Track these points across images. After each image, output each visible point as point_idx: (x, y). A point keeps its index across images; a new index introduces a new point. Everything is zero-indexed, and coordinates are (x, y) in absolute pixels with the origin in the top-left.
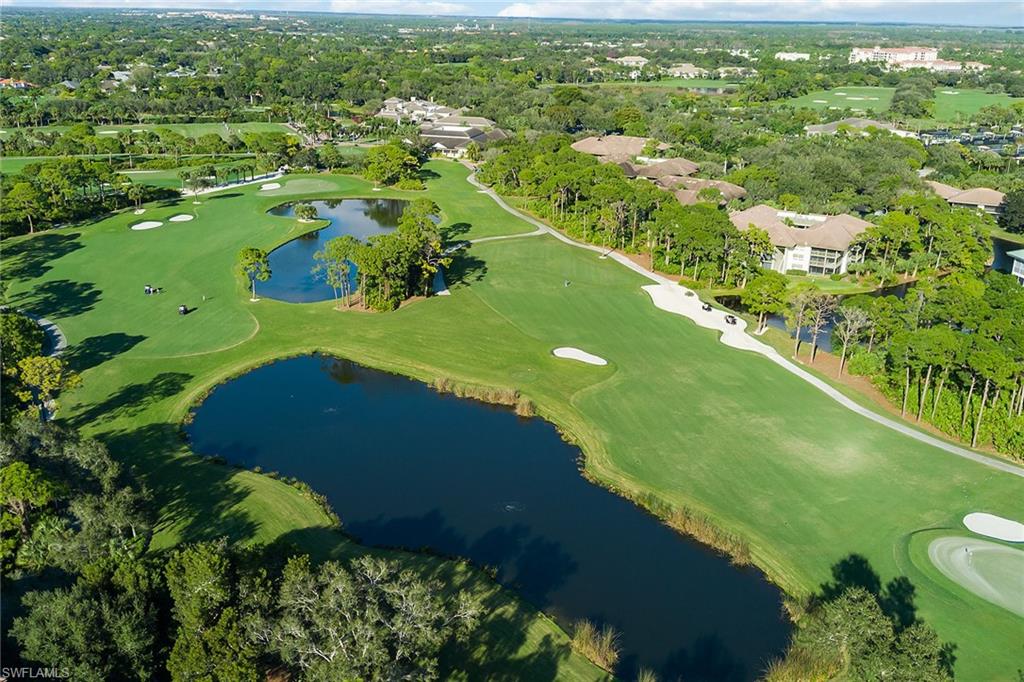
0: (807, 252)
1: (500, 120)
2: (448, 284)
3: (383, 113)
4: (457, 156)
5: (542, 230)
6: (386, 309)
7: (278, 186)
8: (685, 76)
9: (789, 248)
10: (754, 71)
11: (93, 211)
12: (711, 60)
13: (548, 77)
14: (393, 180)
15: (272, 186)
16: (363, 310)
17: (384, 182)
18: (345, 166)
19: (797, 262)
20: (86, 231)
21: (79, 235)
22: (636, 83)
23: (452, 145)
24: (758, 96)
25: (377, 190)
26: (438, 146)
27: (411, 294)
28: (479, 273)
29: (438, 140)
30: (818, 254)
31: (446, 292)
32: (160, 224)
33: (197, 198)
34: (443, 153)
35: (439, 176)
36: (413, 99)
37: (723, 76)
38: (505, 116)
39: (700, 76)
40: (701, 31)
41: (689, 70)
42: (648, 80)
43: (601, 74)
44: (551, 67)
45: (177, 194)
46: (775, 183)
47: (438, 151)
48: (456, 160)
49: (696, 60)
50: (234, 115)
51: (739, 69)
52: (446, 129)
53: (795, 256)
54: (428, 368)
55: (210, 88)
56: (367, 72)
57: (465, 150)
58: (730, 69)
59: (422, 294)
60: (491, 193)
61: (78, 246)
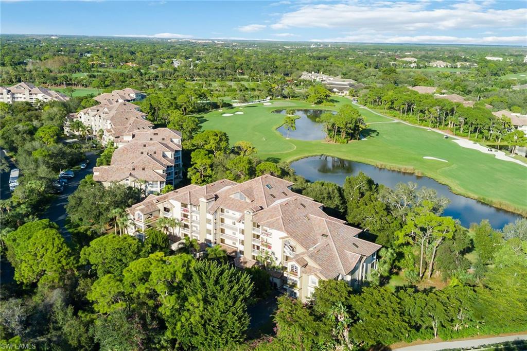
1: (359, 80)
2: (365, 137)
3: (302, 78)
4: (344, 94)
5: (396, 121)
6: (344, 143)
7: (270, 104)
8: (439, 66)
10: (475, 64)
13: (370, 66)
14: (320, 103)
15: (267, 103)
16: (334, 143)
17: (315, 103)
18: (296, 97)
20: (205, 116)
22: (415, 69)
23: (341, 90)
25: (313, 106)
26: (335, 90)
27: (351, 139)
29: (335, 87)
31: (366, 139)
32: (232, 115)
33: (241, 107)
34: (337, 93)
36: (313, 73)
37: (459, 66)
38: (362, 79)
39: (447, 66)
41: (440, 64)
42: (420, 68)
43: (396, 65)
44: (371, 61)
45: (231, 105)
46: (506, 104)
47: (334, 92)
48: (343, 96)
50: (235, 79)
51: (467, 63)
52: (337, 83)
54: (372, 160)
55: (219, 67)
57: (348, 92)
59: (356, 139)
60: (366, 108)
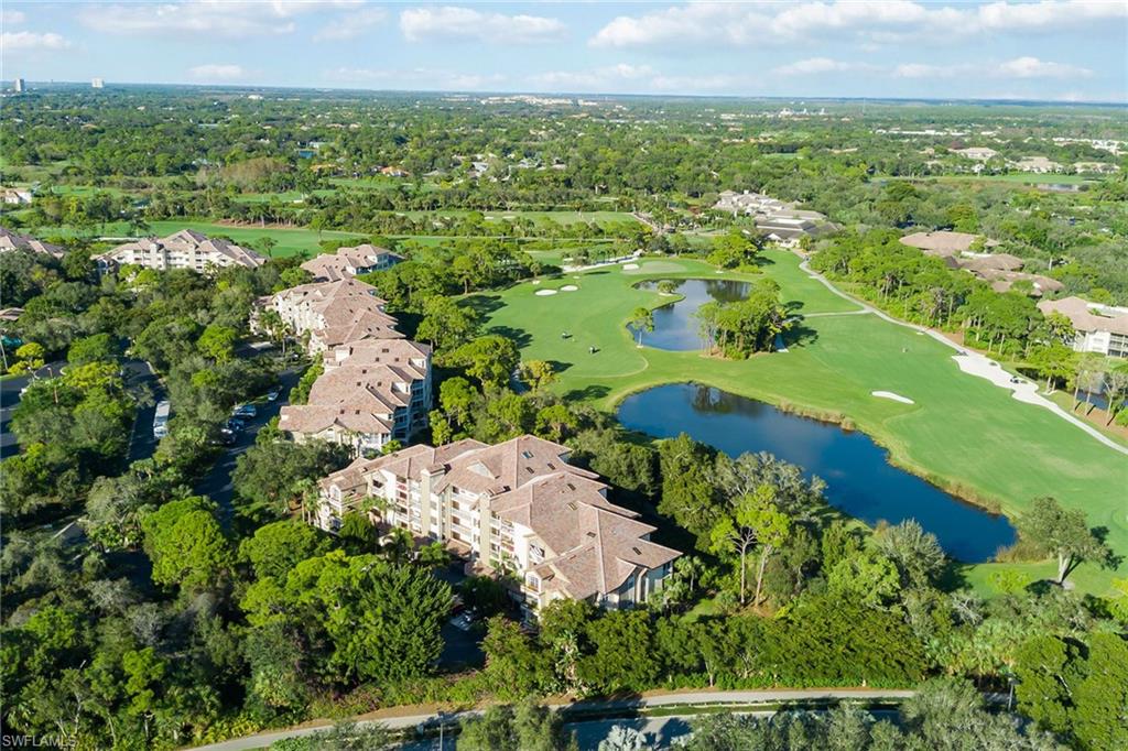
0: (1107, 337)
1: (831, 214)
2: (786, 345)
3: (719, 206)
4: (790, 246)
5: (867, 310)
6: (739, 358)
7: (636, 266)
8: (1036, 170)
9: (1090, 333)
10: (1116, 167)
11: (502, 280)
12: (1069, 154)
13: (882, 170)
14: (734, 265)
15: (632, 265)
16: (722, 358)
17: (726, 266)
18: (691, 252)
19: (1097, 345)
20: (504, 294)
21: (499, 297)
22: (978, 177)
23: (785, 236)
24: (1112, 195)
25: (720, 273)
26: (773, 236)
27: (758, 350)
28: (811, 338)
29: (774, 231)
30: (1116, 339)
31: (786, 350)
32: (555, 292)
33: (577, 273)
34: (777, 243)
35: (773, 263)
36: (746, 192)
37: (1079, 171)
38: (837, 210)
39: (1054, 171)
40: (1068, 116)
41: (1041, 163)
42: (993, 174)
43: (940, 167)
44: (885, 160)
45: (560, 270)
46: (1094, 280)
47: (772, 241)
48: (788, 250)
49: (1051, 152)
50: (586, 205)
51: (1099, 165)
52: (781, 221)
53: (1095, 339)
54: (775, 396)
55: (561, 179)
56: (699, 165)
57: (798, 241)
58: (1089, 164)
59: (766, 350)
60: (822, 278)
61: (502, 305)
